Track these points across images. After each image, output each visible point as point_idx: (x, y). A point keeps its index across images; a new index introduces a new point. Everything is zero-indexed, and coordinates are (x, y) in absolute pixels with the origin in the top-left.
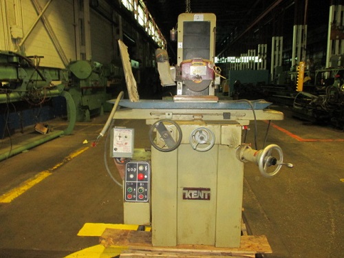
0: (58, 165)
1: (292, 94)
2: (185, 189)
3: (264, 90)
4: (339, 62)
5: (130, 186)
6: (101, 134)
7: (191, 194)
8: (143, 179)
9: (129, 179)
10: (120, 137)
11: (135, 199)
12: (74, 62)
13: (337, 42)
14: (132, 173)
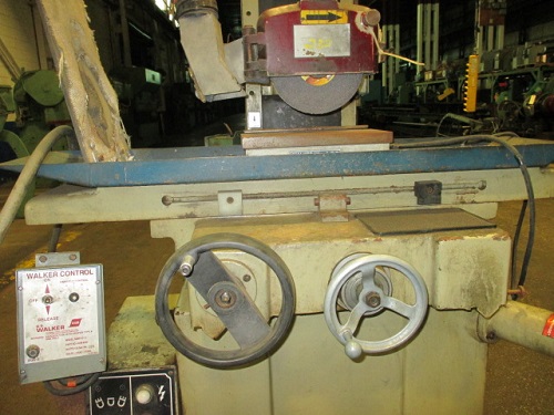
1: (423, 120)
3: (378, 115)
4: (497, 63)
10: (48, 300)
12: (31, 74)
13: (491, 29)
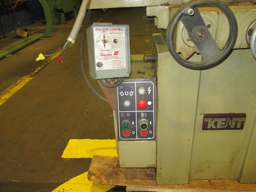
0: (39, 68)
2: (207, 116)
5: (126, 118)
6: (71, 39)
7: (216, 124)
8: (145, 107)
9: (123, 108)
10: (105, 42)
11: (134, 136)
14: (127, 98)
